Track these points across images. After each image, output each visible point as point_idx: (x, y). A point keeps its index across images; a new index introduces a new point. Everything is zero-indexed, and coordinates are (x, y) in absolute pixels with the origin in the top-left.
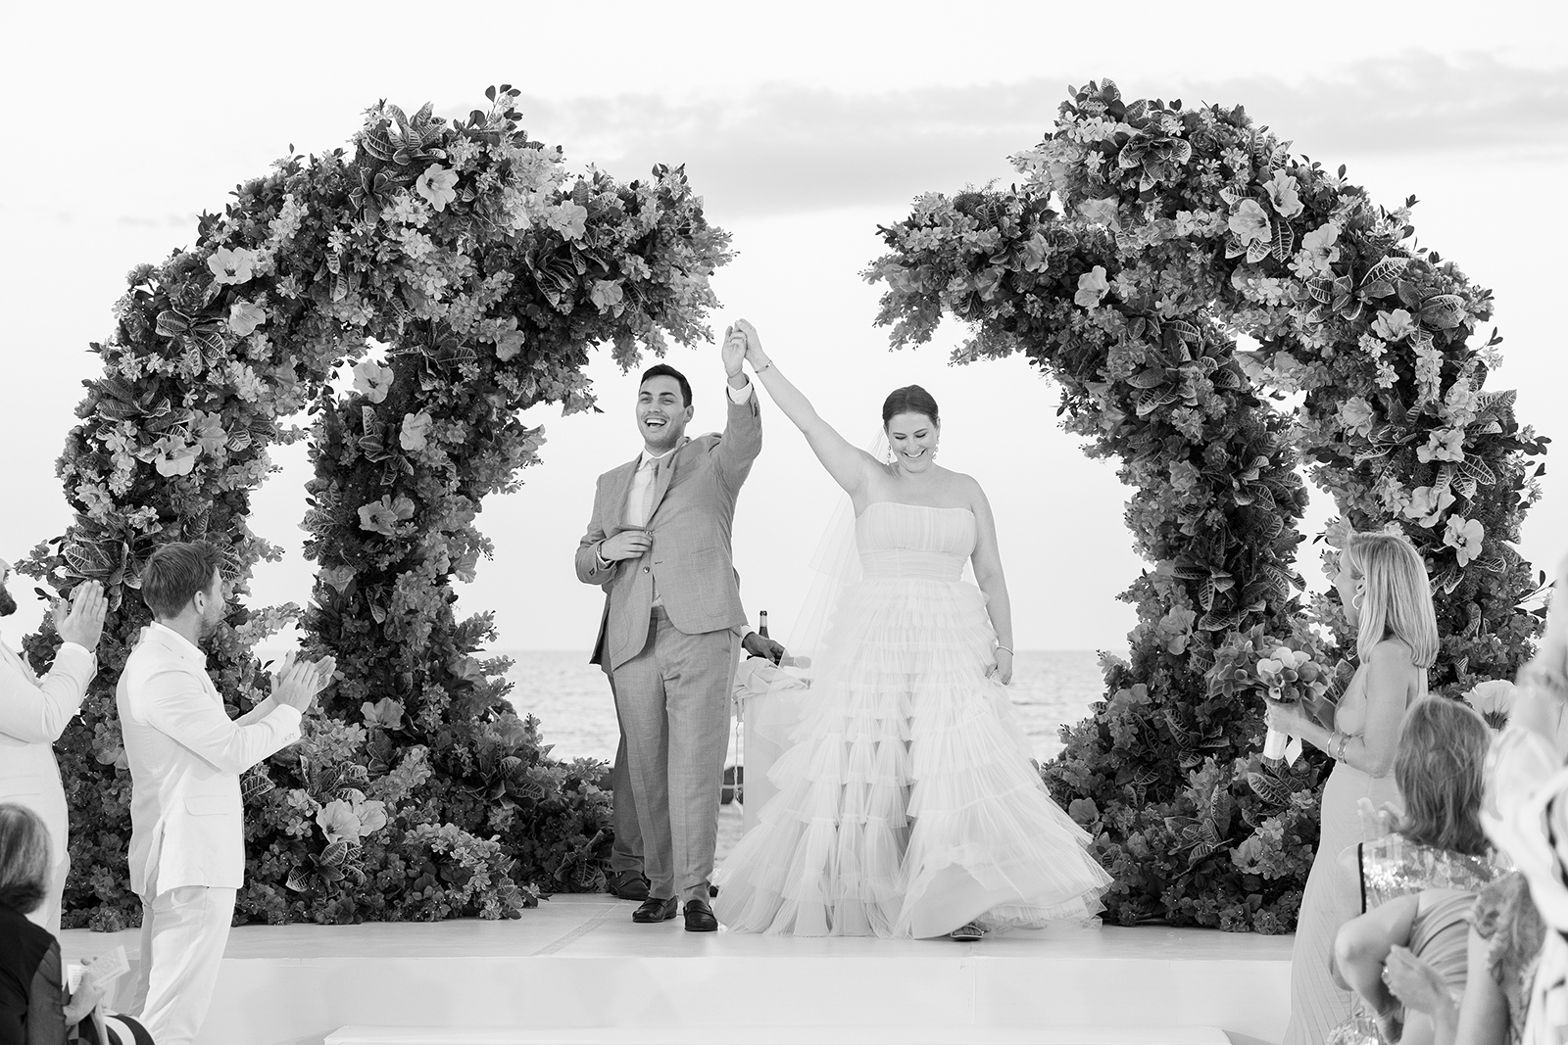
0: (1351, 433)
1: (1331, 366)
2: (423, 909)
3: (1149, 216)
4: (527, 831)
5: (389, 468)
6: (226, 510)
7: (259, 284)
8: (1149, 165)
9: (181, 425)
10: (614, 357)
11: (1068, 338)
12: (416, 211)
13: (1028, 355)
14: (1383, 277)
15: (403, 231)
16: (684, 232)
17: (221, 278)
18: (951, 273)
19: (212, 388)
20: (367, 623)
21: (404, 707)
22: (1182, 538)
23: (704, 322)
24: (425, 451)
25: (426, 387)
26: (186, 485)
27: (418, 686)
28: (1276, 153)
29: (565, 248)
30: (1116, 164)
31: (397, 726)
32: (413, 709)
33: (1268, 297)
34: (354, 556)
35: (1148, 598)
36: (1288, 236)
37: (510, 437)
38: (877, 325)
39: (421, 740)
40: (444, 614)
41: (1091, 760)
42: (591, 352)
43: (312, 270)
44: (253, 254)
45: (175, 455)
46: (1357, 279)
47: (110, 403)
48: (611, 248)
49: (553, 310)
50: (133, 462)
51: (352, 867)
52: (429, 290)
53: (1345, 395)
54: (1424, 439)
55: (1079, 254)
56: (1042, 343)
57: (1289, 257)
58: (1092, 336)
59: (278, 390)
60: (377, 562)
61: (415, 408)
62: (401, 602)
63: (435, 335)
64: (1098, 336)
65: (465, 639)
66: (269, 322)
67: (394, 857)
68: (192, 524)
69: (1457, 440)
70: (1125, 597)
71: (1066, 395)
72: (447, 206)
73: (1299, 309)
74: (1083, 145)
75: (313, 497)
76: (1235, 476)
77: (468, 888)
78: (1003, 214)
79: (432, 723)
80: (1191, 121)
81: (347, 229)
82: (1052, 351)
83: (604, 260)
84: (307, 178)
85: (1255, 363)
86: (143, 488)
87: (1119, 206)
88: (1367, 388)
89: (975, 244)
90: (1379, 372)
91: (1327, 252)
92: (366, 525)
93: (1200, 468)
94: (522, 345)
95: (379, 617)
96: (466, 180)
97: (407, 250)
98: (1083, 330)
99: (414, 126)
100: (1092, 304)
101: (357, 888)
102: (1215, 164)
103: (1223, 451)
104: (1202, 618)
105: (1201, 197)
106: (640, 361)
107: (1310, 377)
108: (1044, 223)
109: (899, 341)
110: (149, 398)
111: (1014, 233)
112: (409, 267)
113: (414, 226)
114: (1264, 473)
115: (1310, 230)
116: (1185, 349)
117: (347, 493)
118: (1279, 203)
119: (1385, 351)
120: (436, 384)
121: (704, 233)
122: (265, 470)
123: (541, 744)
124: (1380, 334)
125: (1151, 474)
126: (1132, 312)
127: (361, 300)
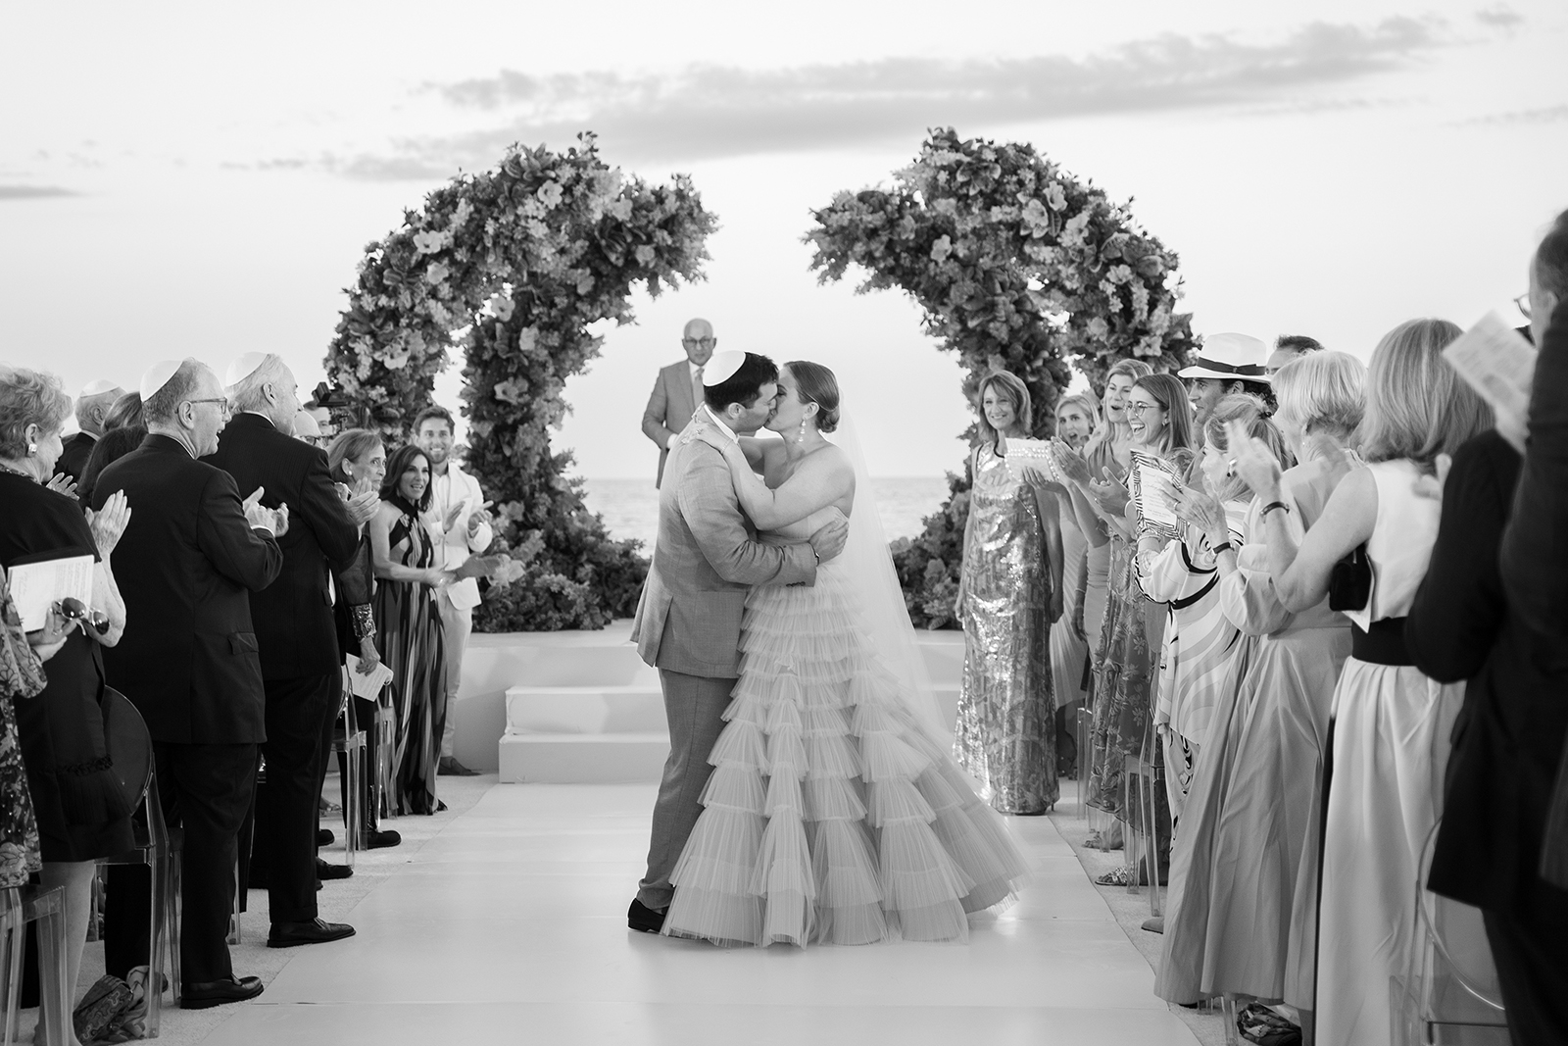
0: (1095, 339)
1: (1083, 299)
3: (975, 210)
4: (600, 582)
5: (513, 361)
6: (422, 388)
7: (445, 253)
8: (976, 179)
9: (399, 338)
10: (647, 290)
11: (927, 279)
12: (538, 209)
13: (902, 288)
14: (1114, 246)
15: (530, 221)
16: (690, 214)
17: (422, 250)
18: (855, 240)
19: (417, 316)
20: (500, 456)
21: (524, 507)
23: (701, 269)
24: (534, 350)
25: (535, 311)
26: (402, 374)
27: (532, 494)
28: (1051, 171)
29: (619, 226)
30: (955, 179)
31: (520, 518)
32: (530, 508)
33: (1046, 258)
34: (493, 414)
36: (1058, 221)
37: (584, 341)
38: (810, 270)
39: (536, 526)
40: (547, 450)
41: (941, 536)
42: (632, 287)
43: (475, 244)
44: (441, 235)
45: (395, 355)
46: (1099, 246)
47: (356, 325)
48: (647, 226)
49: (611, 263)
50: (371, 360)
51: (505, 600)
52: (544, 255)
53: (1091, 316)
54: (1137, 342)
55: (933, 227)
56: (911, 282)
57: (1058, 234)
58: (941, 278)
59: (455, 316)
60: (506, 419)
61: (528, 324)
62: (521, 443)
64: (945, 278)
65: (557, 465)
66: (451, 275)
67: (529, 594)
68: (405, 396)
69: (1157, 342)
70: (962, 437)
71: (925, 314)
72: (557, 206)
73: (1064, 265)
74: (936, 167)
75: (465, 380)
76: (1028, 363)
77: (573, 612)
78: (887, 203)
79: (541, 517)
80: (1000, 152)
81: (496, 220)
82: (917, 287)
83: (643, 233)
84: (471, 188)
85: (1039, 296)
86: (376, 376)
87: (957, 203)
88: (1104, 312)
89: (870, 223)
90: (1111, 303)
91: (1081, 231)
92: (500, 396)
93: (1007, 358)
94: (593, 285)
95: (508, 452)
96: (568, 190)
97: (532, 232)
98: (936, 275)
99: (535, 157)
100: (941, 259)
101: (509, 612)
102: (1015, 178)
103: (1021, 348)
105: (1006, 198)
106: (662, 292)
107: (1071, 305)
108: (912, 209)
109: (823, 279)
110: (379, 322)
111: (893, 215)
112: (532, 242)
113: (536, 218)
114: (1045, 361)
115: (1071, 218)
116: (998, 286)
117: (487, 376)
118: (1052, 202)
119: (1115, 290)
120: (541, 309)
121: (702, 215)
122: (444, 364)
123: (605, 530)
124: (1112, 280)
125: (977, 362)
126: (966, 264)
127: (503, 262)
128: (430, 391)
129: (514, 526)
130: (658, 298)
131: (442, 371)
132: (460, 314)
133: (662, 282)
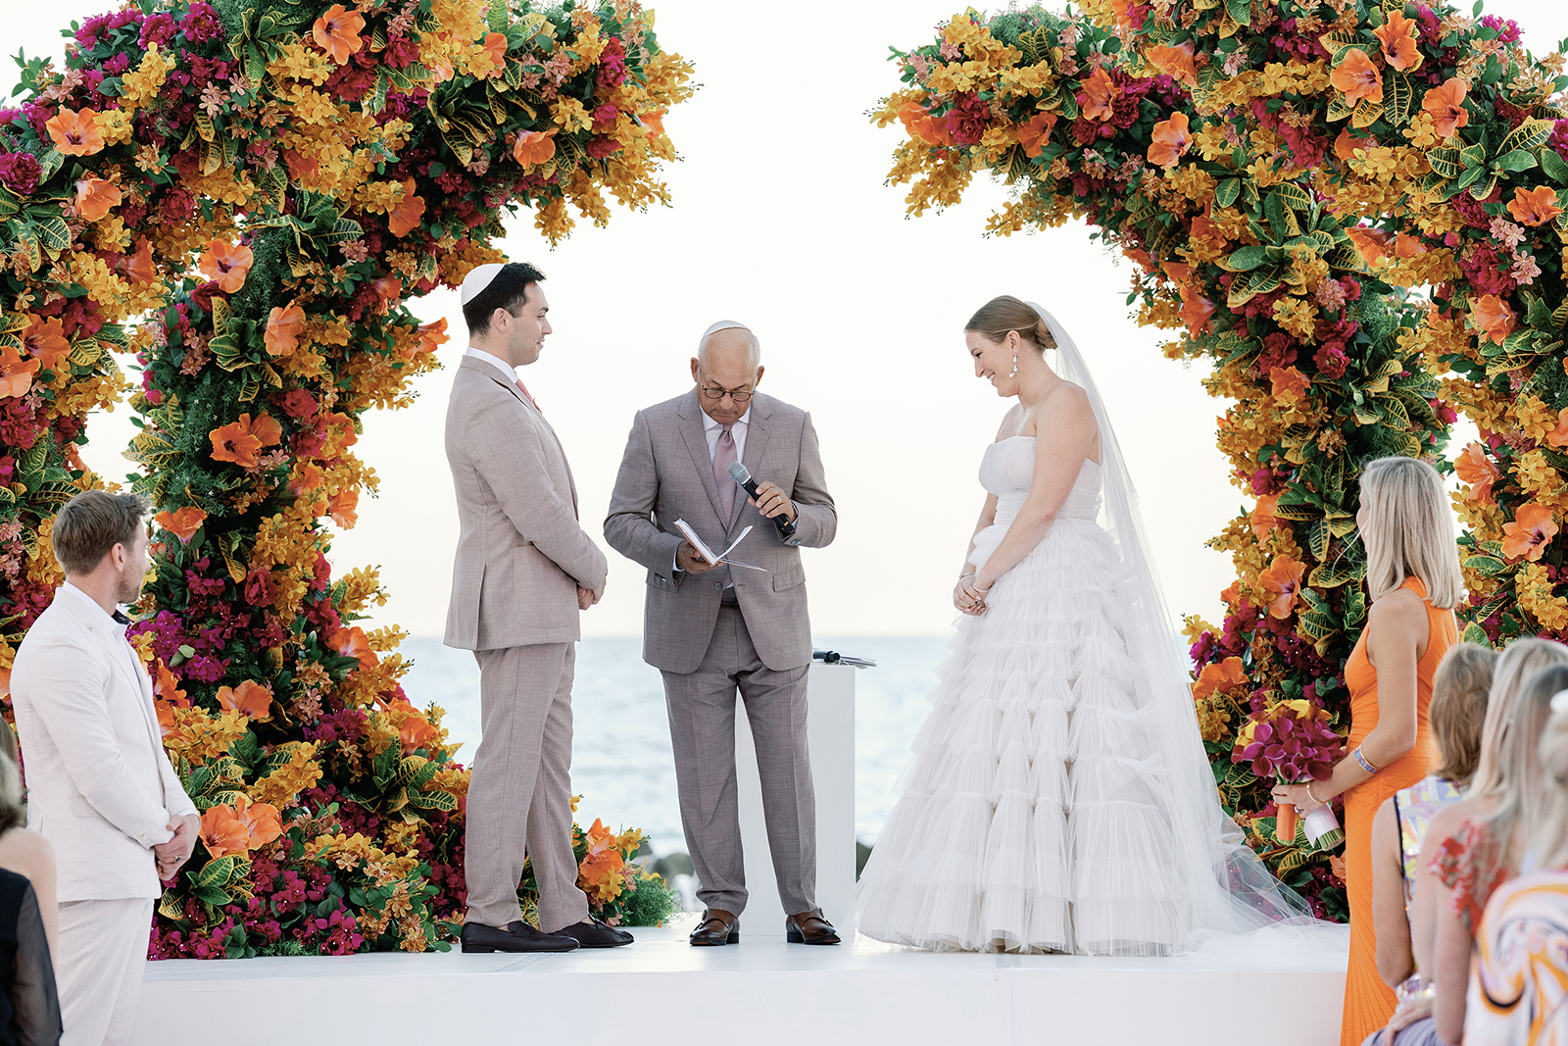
0: (1485, 339)
1: (1458, 256)
2: (330, 940)
3: (1231, 69)
4: (436, 852)
5: (249, 378)
6: (62, 438)
7: (116, 155)
9: (14, 333)
10: (538, 225)
11: (1140, 205)
12: (312, 64)
13: (1089, 222)
14: (1525, 144)
15: (295, 88)
16: (632, 62)
17: (63, 147)
18: (986, 121)
19: (53, 287)
20: (221, 582)
21: (272, 693)
22: (1288, 467)
23: (656, 177)
24: (296, 356)
25: (297, 272)
26: (19, 410)
27: (290, 663)
29: (479, 89)
31: (264, 717)
32: (284, 695)
33: (1378, 171)
34: (204, 492)
35: (1246, 546)
36: (1405, 93)
37: (402, 334)
38: (890, 183)
39: (298, 734)
40: (323, 568)
42: (506, 219)
43: (177, 136)
44: (106, 118)
45: (8, 373)
46: (1492, 146)
48: (539, 89)
49: (461, 169)
51: (239, 888)
52: (322, 157)
53: (1477, 291)
55: (1152, 97)
56: (1106, 210)
57: (1405, 122)
58: (1170, 204)
59: (131, 286)
60: (234, 503)
61: (281, 299)
62: (266, 555)
63: (306, 203)
64: (1178, 203)
65: (344, 602)
66: (126, 201)
67: (291, 875)
68: (26, 457)
70: (1219, 544)
71: (1138, 278)
72: (352, 58)
73: (1418, 185)
75: (139, 416)
76: (1358, 385)
77: (384, 913)
78: (1054, 43)
79: (309, 713)
81: (225, 85)
82: (1119, 222)
83: (530, 104)
84: (169, 18)
85: (1373, 245)
87: (1195, 54)
88: (1502, 284)
89: (1018, 86)
90: (1516, 265)
91: (1453, 114)
92: (220, 454)
93: (1310, 376)
94: (422, 216)
95: (237, 575)
96: (374, 25)
97: (300, 111)
98: (1159, 195)
100: (1170, 162)
101: (248, 914)
103: (1341, 354)
104: (1314, 572)
105: (1296, 44)
106: (571, 229)
107: (1436, 268)
108: (1107, 54)
109: (918, 202)
111: (1068, 69)
112: (299, 132)
113: (309, 82)
114: (1394, 381)
115: (1433, 86)
116: (1292, 219)
117: (191, 412)
118: (1393, 55)
119: (1523, 239)
120: (310, 267)
121: (657, 63)
122: (111, 388)
123: (447, 742)
124: (1518, 217)
125: (1248, 383)
126: (1223, 171)
127: (237, 172)
128: (74, 445)
129: (252, 735)
130: (562, 242)
131: (105, 404)
132: (143, 283)
133: (570, 209)
